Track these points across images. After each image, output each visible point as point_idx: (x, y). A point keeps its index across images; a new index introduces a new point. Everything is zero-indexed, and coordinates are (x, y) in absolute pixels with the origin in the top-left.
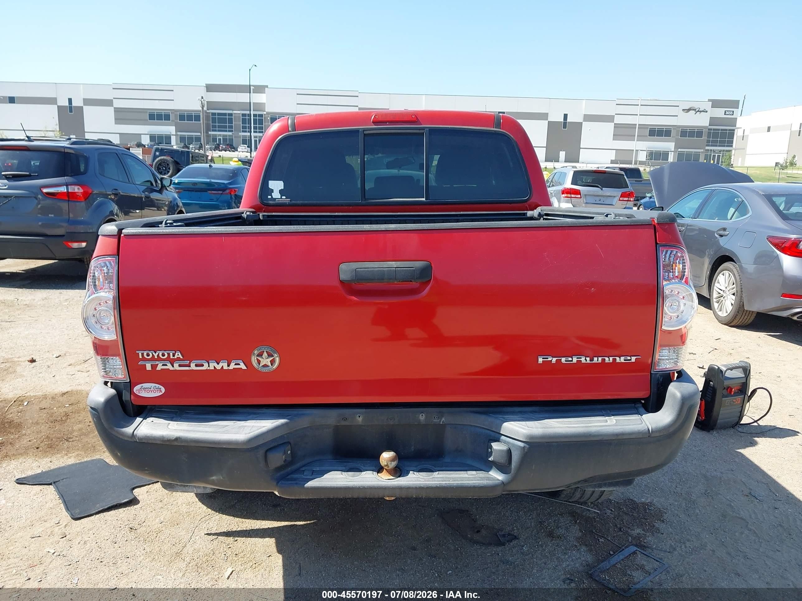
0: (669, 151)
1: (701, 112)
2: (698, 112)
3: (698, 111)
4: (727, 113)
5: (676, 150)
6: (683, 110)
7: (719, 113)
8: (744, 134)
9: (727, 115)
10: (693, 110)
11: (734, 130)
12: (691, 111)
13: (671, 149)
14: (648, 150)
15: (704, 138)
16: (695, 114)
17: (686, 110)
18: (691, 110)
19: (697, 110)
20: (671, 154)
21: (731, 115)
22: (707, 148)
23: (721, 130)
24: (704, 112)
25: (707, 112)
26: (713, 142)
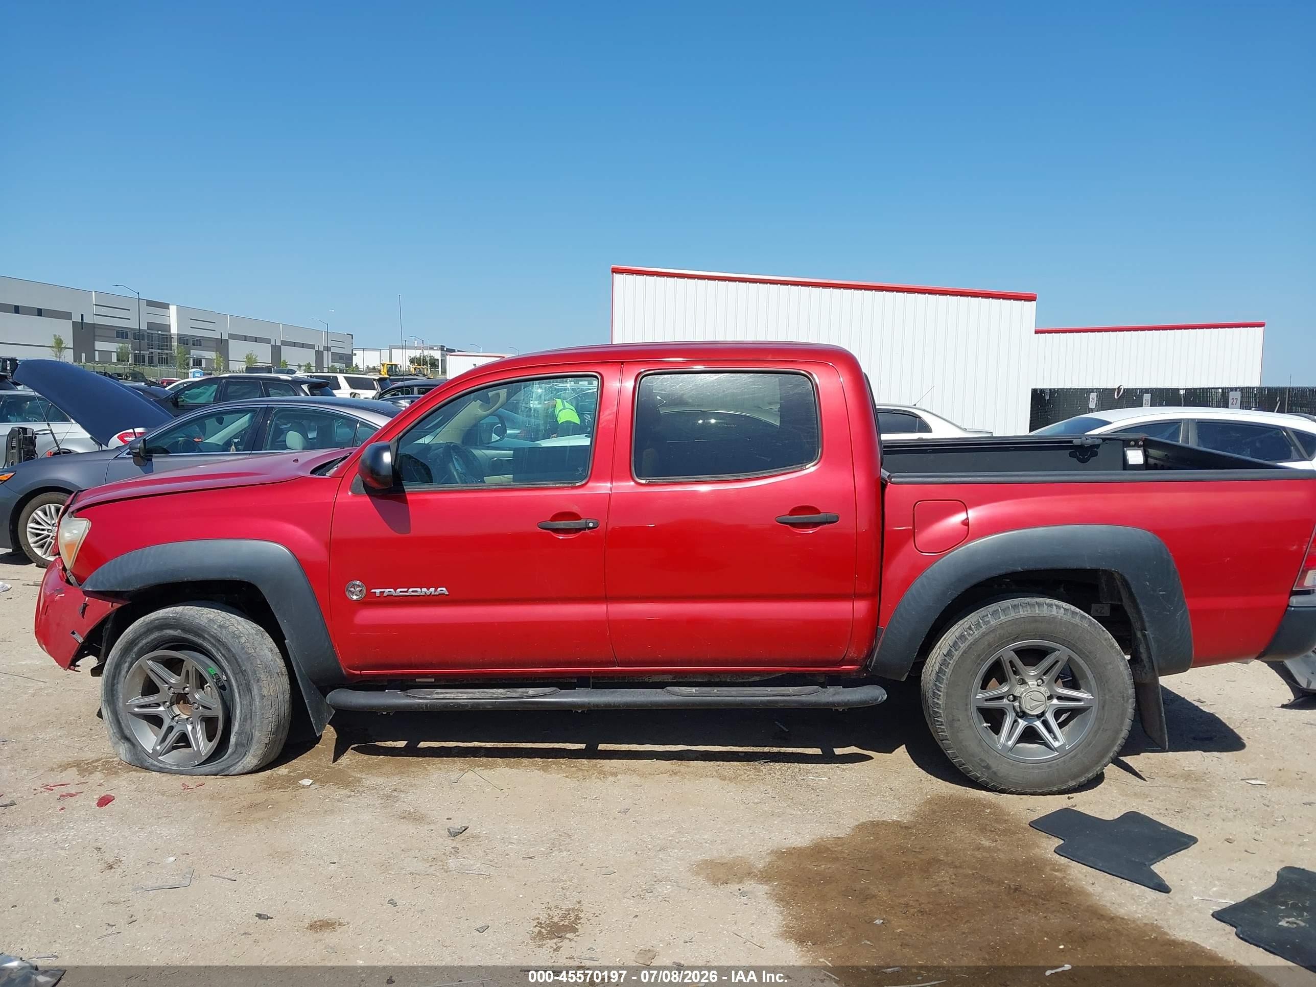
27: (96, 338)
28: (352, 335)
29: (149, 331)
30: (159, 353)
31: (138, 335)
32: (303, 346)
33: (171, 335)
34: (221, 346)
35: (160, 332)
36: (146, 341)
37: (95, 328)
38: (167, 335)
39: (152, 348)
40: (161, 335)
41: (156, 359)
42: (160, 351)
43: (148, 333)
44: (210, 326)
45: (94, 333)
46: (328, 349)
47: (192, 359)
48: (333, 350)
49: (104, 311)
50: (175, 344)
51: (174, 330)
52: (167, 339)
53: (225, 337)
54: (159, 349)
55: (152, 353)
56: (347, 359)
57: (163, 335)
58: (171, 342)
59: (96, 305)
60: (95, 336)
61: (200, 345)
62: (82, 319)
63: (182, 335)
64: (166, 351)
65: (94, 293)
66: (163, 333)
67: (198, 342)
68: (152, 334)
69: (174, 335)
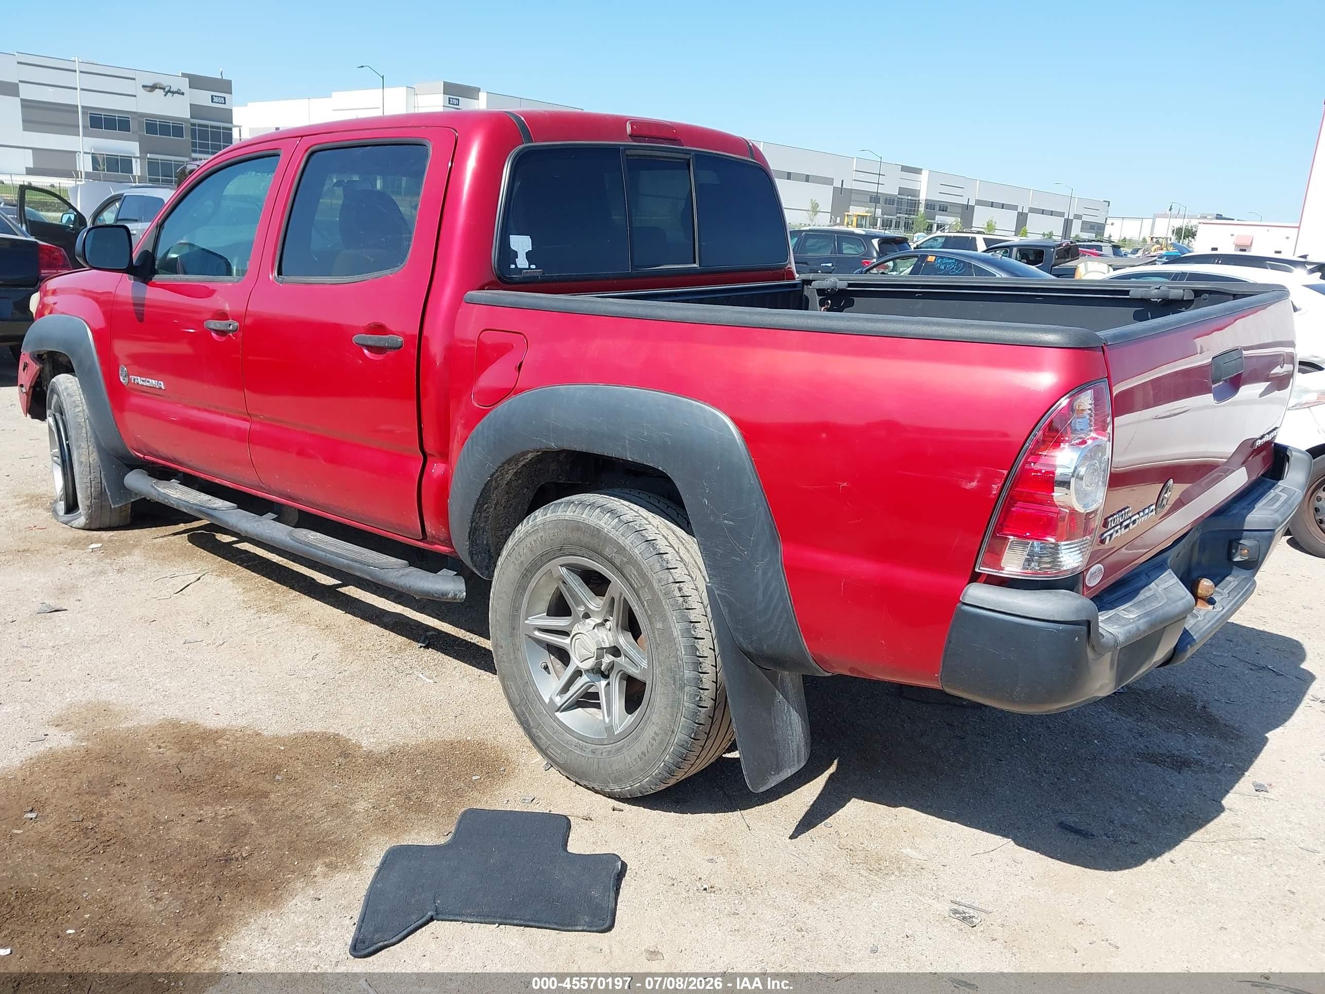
0: (131, 157)
1: (173, 93)
2: (169, 94)
3: (169, 91)
4: (215, 99)
5: (144, 155)
6: (143, 86)
7: (203, 98)
8: (240, 136)
9: (216, 102)
10: (160, 88)
11: (231, 129)
12: (156, 90)
13: (134, 154)
14: (93, 152)
15: (187, 137)
16: (165, 96)
17: (149, 87)
18: (157, 88)
19: (167, 89)
20: (136, 162)
21: (221, 103)
22: (194, 155)
23: (212, 127)
24: (179, 93)
25: (183, 94)
26: (201, 145)
27: (852, 203)
28: (1109, 202)
29: (899, 196)
30: (906, 218)
31: (889, 200)
32: (1052, 213)
33: (919, 200)
34: (966, 212)
35: (909, 197)
36: (895, 205)
37: (851, 193)
38: (916, 200)
39: (900, 213)
40: (911, 200)
41: (902, 224)
42: (906, 216)
43: (899, 198)
44: (959, 192)
45: (851, 197)
46: (1078, 217)
47: (936, 225)
48: (1085, 218)
49: (861, 176)
50: (922, 209)
51: (923, 197)
52: (915, 204)
53: (972, 203)
54: (906, 214)
55: (900, 218)
56: (1099, 228)
57: (913, 200)
58: (919, 207)
59: (856, 171)
60: (851, 200)
61: (946, 211)
62: (842, 185)
63: (930, 200)
64: (912, 216)
65: (855, 160)
66: (913, 198)
67: (944, 208)
68: (902, 199)
69: (922, 200)
